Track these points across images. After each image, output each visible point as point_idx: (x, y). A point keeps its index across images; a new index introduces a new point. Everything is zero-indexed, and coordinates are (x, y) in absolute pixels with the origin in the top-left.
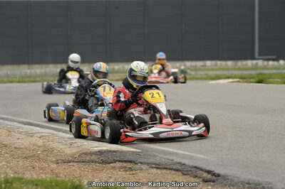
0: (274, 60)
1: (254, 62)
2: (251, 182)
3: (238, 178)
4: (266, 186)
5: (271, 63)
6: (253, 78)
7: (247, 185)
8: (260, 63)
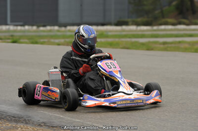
0: (21, 25)
1: (7, 27)
2: (16, 116)
3: (7, 113)
4: (27, 119)
5: (19, 28)
6: (9, 39)
7: (14, 119)
8: (12, 28)
